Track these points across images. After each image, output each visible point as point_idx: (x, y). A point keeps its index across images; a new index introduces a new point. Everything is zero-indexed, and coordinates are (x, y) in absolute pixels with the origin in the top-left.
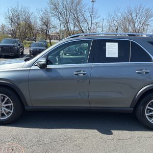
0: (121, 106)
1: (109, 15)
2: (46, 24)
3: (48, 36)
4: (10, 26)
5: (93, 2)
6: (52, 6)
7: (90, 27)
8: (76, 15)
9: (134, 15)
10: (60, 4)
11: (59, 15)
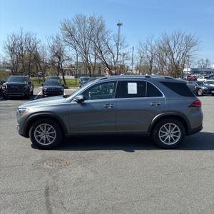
0: (142, 131)
1: (140, 43)
2: (59, 54)
3: (60, 70)
4: (10, 58)
5: (119, 25)
6: (66, 32)
7: (115, 59)
8: (97, 44)
9: (171, 44)
10: (77, 30)
11: (76, 43)
